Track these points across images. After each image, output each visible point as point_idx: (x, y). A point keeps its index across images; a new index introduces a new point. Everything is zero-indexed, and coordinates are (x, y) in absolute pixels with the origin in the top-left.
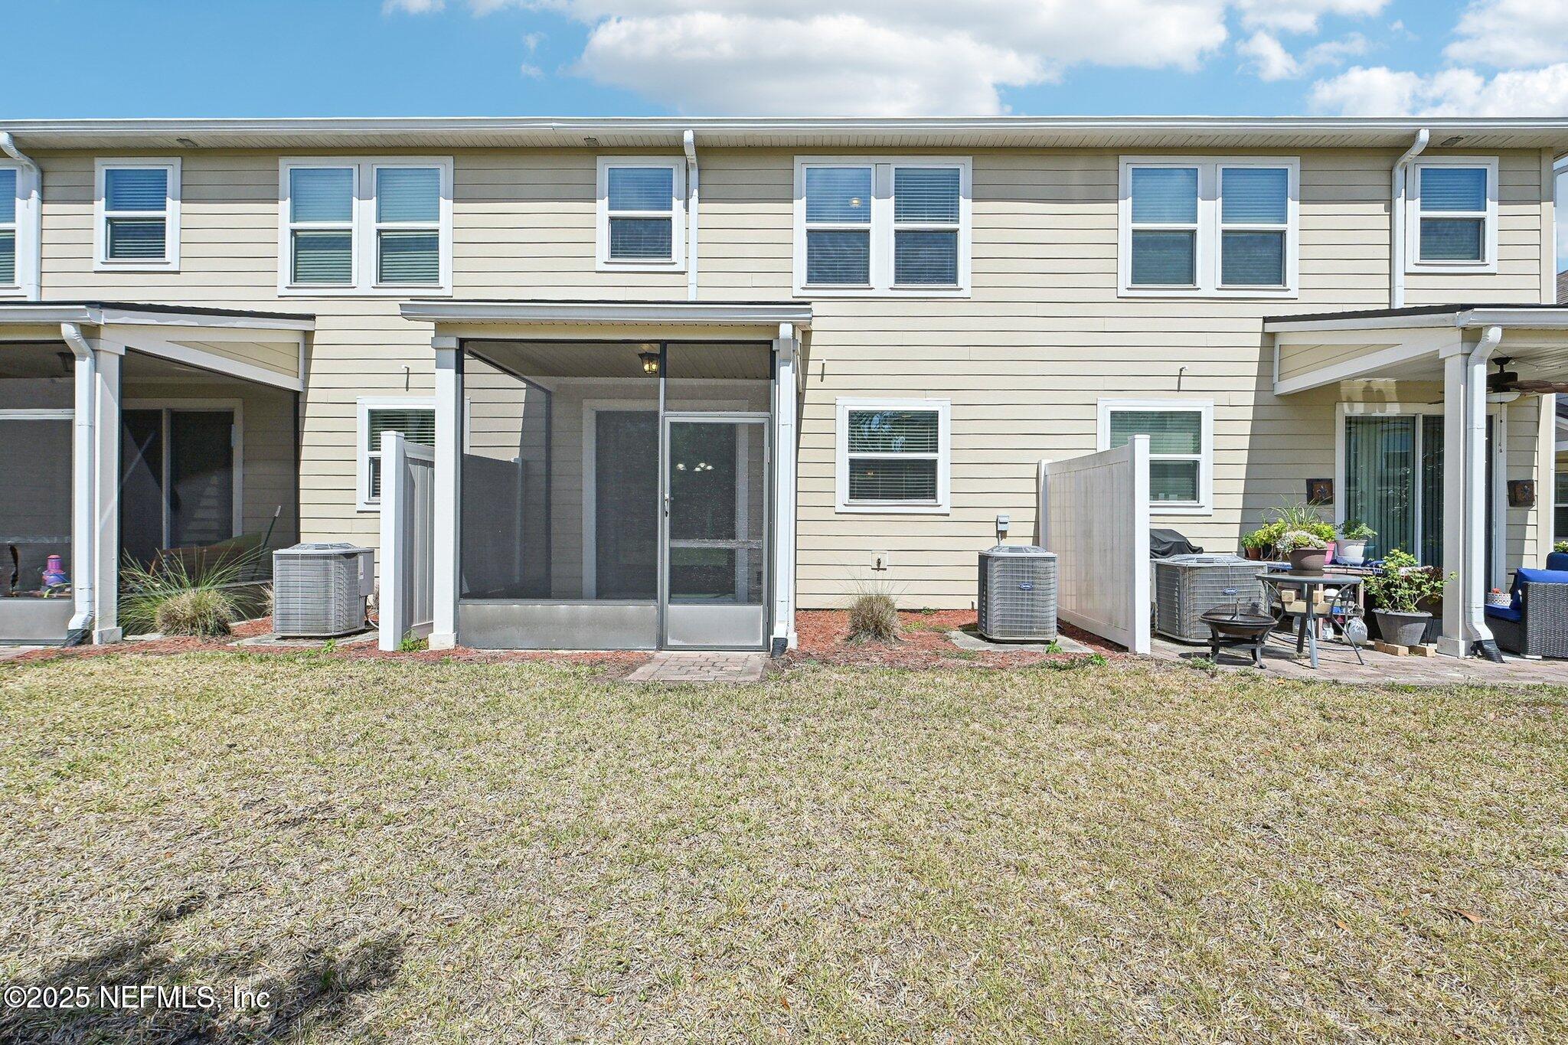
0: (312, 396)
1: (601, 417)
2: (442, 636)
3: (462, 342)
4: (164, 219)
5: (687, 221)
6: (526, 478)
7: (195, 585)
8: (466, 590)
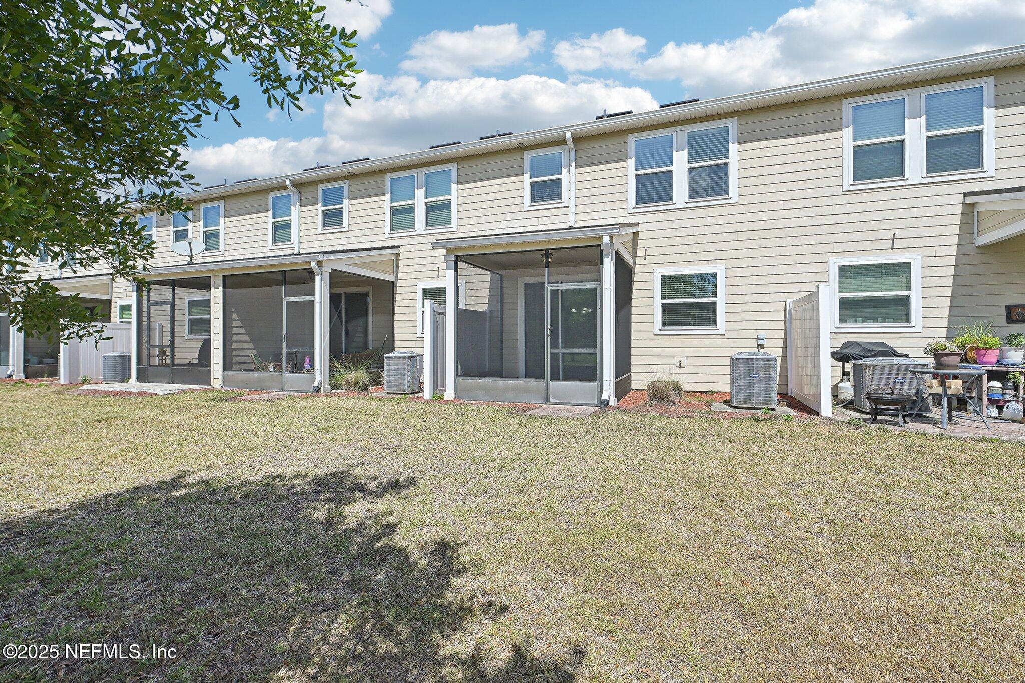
0: (399, 283)
1: (527, 286)
2: (449, 394)
3: (457, 257)
4: (342, 208)
5: (569, 179)
6: (491, 318)
7: (356, 370)
8: (460, 373)
